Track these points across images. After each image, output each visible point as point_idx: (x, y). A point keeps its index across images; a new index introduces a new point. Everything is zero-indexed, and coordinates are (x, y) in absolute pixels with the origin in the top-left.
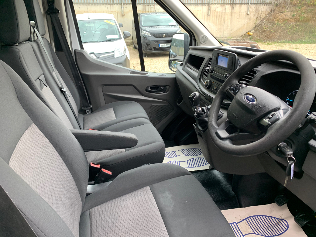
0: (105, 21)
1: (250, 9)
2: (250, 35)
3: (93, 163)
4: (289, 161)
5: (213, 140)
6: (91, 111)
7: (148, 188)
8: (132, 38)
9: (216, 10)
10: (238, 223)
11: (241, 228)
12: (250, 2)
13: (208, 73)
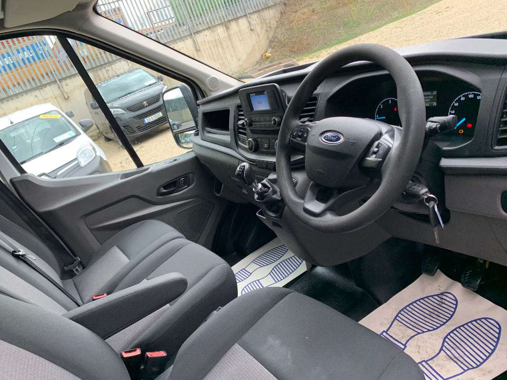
0: (41, 117)
1: (252, 22)
2: (268, 58)
3: (126, 352)
4: (428, 204)
5: (306, 223)
6: (81, 267)
7: (237, 346)
8: (96, 126)
9: (206, 40)
10: (388, 330)
11: (396, 335)
12: (248, 11)
13: (245, 129)
